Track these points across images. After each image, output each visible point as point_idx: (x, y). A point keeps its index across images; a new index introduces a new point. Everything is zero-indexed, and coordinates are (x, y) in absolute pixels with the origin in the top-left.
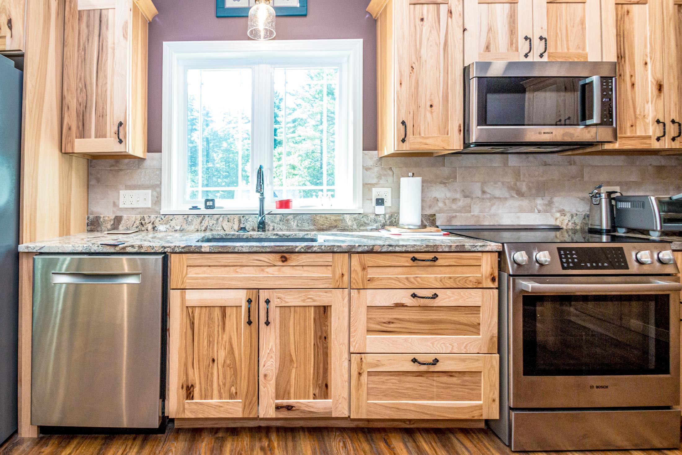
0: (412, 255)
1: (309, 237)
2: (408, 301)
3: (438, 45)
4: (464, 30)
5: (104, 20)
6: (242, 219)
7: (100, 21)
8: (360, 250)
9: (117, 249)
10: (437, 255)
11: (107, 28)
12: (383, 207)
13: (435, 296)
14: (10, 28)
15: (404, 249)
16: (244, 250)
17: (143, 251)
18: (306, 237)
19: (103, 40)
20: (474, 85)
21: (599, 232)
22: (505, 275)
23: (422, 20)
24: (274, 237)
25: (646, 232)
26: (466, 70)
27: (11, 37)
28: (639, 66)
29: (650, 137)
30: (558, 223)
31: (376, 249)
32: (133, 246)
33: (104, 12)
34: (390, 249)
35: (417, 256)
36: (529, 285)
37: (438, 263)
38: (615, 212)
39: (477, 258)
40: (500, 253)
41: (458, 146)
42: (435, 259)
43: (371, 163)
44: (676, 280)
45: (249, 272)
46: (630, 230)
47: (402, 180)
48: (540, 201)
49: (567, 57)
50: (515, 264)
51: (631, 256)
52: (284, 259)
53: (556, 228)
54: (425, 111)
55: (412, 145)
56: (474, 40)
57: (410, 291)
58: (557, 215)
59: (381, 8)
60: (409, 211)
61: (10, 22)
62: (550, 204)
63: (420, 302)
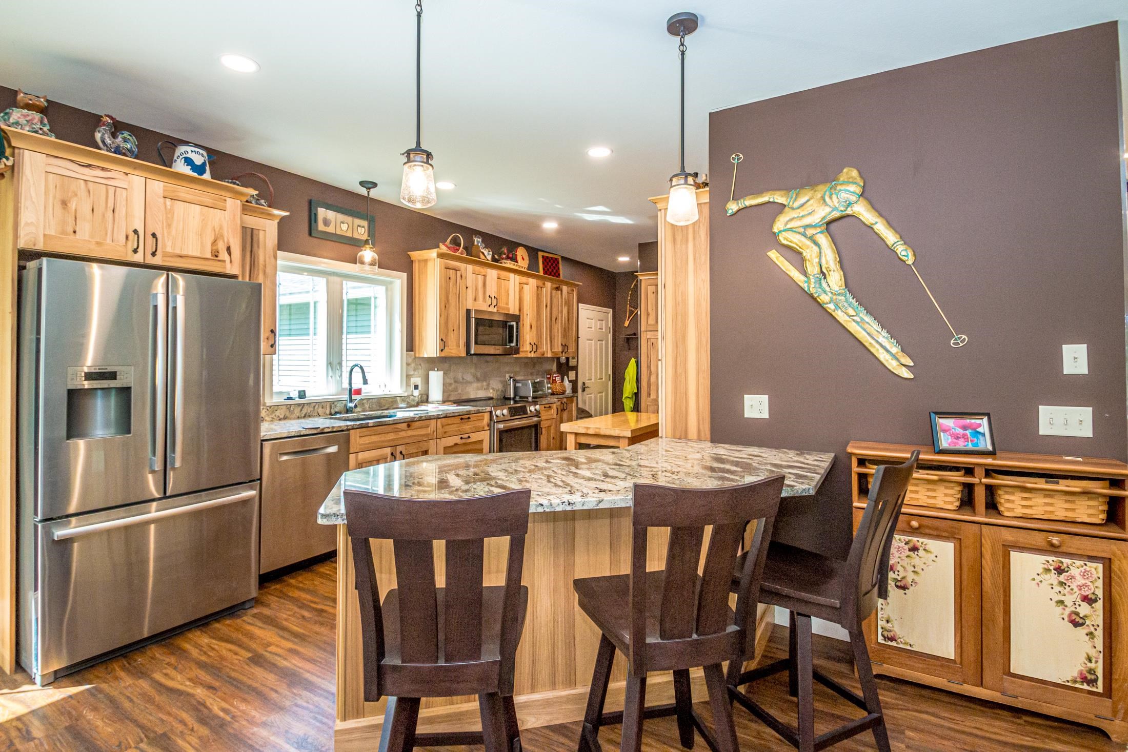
0: (461, 417)
1: (384, 414)
2: (459, 441)
3: (456, 294)
4: (467, 288)
5: (255, 238)
6: (333, 405)
7: (252, 239)
8: (442, 416)
9: (318, 431)
10: (470, 416)
11: (258, 247)
12: (417, 391)
13: (469, 437)
14: (230, 254)
15: (458, 414)
16: (391, 423)
17: (335, 430)
18: (382, 415)
19: (254, 256)
20: (473, 321)
21: (509, 399)
22: (492, 423)
23: (450, 278)
24: (362, 417)
25: (527, 398)
26: (468, 311)
27: (231, 262)
28: (525, 315)
29: (527, 351)
30: (491, 396)
31: (448, 415)
32: (328, 428)
33: (255, 232)
34: (454, 415)
35: (463, 417)
36: (501, 426)
37: (471, 419)
38: (516, 388)
39: (483, 416)
40: (491, 412)
41: (463, 354)
42: (469, 418)
43: (410, 361)
44: (540, 417)
45: (391, 436)
46: (521, 397)
47: (431, 373)
48: (485, 384)
49: (503, 309)
50: (497, 416)
51: (528, 408)
52: (409, 426)
53: (491, 399)
54: (451, 333)
55: (446, 353)
56: (470, 294)
57: (460, 436)
58: (491, 391)
59: (421, 258)
60: (436, 393)
61: (228, 249)
62: (488, 385)
63: (464, 441)
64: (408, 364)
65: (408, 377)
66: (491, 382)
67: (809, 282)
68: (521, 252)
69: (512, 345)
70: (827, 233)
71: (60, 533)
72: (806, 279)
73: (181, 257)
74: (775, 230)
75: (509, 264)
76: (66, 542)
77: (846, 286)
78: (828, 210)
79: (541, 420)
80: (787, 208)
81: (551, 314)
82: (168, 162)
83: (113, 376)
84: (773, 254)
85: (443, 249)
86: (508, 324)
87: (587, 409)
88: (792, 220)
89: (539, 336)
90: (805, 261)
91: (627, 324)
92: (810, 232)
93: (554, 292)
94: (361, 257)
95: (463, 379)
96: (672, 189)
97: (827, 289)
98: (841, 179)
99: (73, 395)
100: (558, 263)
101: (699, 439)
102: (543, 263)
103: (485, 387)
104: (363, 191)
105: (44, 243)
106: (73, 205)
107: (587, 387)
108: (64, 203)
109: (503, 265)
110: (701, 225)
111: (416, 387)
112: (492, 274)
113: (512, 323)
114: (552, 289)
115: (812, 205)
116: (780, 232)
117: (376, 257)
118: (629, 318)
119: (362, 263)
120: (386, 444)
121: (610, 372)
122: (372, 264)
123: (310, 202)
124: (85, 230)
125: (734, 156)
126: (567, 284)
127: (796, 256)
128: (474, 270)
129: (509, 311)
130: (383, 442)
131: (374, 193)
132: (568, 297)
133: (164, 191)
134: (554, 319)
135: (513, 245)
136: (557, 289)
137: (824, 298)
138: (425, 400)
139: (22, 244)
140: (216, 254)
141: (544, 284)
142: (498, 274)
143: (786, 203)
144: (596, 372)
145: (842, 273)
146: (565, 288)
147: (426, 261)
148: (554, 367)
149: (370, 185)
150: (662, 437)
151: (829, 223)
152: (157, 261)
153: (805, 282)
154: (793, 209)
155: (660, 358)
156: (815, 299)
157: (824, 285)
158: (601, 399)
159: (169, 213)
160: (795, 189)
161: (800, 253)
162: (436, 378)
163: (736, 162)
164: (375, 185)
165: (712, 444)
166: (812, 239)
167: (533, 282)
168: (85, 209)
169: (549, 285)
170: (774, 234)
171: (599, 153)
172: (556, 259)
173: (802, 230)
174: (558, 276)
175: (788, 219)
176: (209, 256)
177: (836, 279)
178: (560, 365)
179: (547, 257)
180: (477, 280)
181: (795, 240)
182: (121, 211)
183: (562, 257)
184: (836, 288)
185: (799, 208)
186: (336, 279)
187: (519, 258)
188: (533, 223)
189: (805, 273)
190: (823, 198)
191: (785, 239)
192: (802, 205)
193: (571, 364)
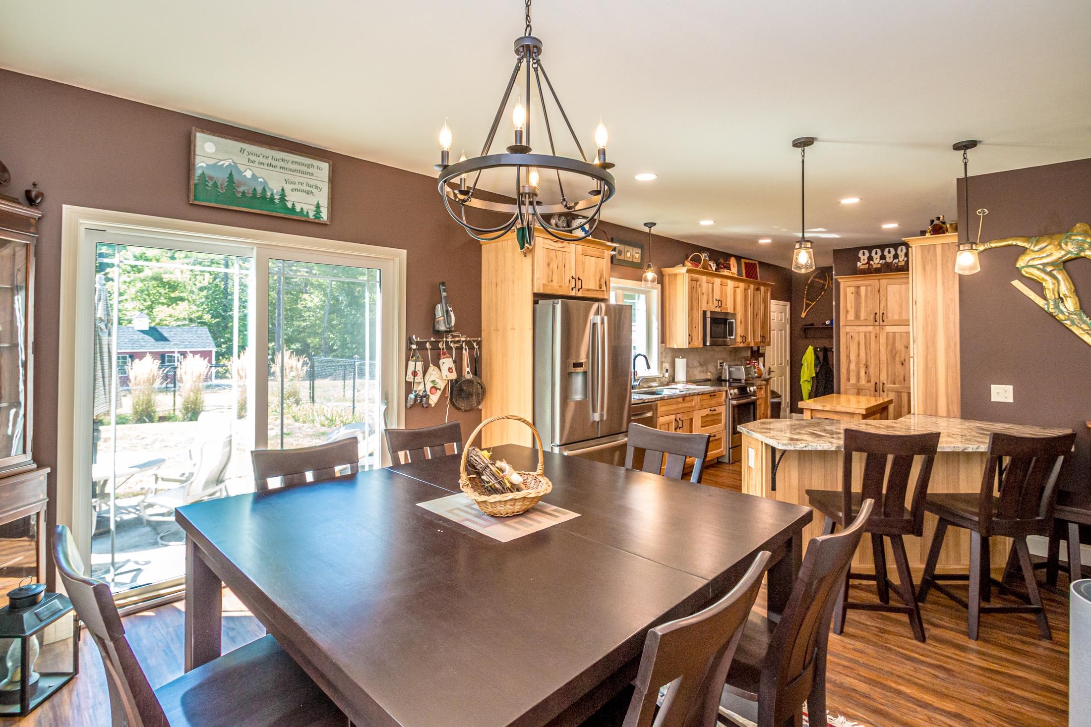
0: (710, 394)
2: (709, 413)
3: (697, 299)
4: (703, 294)
10: (715, 393)
12: (667, 373)
13: (714, 410)
14: (606, 286)
20: (708, 320)
21: (725, 381)
22: (728, 399)
23: (693, 288)
24: (643, 392)
25: (740, 380)
26: (705, 312)
27: (606, 291)
28: (737, 313)
29: (738, 342)
30: (710, 378)
31: (704, 393)
32: (647, 399)
34: (707, 392)
36: (735, 402)
37: (715, 397)
38: (730, 372)
39: (722, 394)
40: (727, 391)
41: (701, 346)
42: (714, 395)
43: (663, 350)
44: (756, 396)
45: (675, 407)
46: (734, 379)
47: (677, 360)
48: (705, 368)
49: (724, 308)
50: (731, 394)
51: (748, 389)
52: (684, 400)
53: (709, 380)
54: (694, 329)
55: (692, 346)
56: (704, 298)
57: (709, 409)
58: (709, 374)
59: (670, 273)
60: (681, 375)
61: (606, 284)
62: (707, 369)
63: (712, 412)
64: (662, 353)
65: (662, 362)
66: (709, 366)
67: (1048, 304)
68: (733, 262)
69: (732, 337)
70: (1064, 271)
72: (1046, 302)
73: (588, 290)
74: (1018, 265)
75: (726, 272)
77: (1081, 308)
78: (1063, 253)
79: (758, 399)
80: (1028, 251)
81: (754, 310)
83: (582, 365)
84: (1016, 283)
85: (689, 265)
86: (728, 321)
87: (776, 390)
88: (1033, 259)
89: (746, 329)
90: (1045, 289)
91: (803, 315)
92: (1049, 269)
93: (755, 292)
94: (646, 277)
95: (692, 364)
96: (959, 252)
97: (1064, 310)
98: (1075, 231)
100: (756, 267)
101: (948, 416)
102: (746, 268)
103: (705, 370)
104: (646, 229)
105: (543, 290)
106: (551, 266)
107: (773, 371)
108: (549, 265)
109: (722, 273)
110: (949, 259)
111: (667, 371)
112: (717, 281)
113: (732, 320)
114: (754, 290)
115: (1051, 249)
116: (1023, 267)
117: (656, 276)
118: (806, 310)
119: (646, 280)
120: (672, 412)
121: (788, 358)
122: (653, 281)
123: (612, 240)
124: (555, 279)
125: (980, 210)
126: (764, 285)
127: (1037, 286)
128: (707, 280)
129: (727, 310)
130: (670, 410)
131: (654, 230)
132: (765, 295)
133: (583, 251)
134: (755, 315)
135: (728, 256)
136: (758, 289)
137: (1061, 317)
138: (673, 380)
139: (535, 291)
140: (601, 287)
141: (749, 286)
142: (721, 282)
143: (1028, 247)
144: (778, 359)
145: (1077, 299)
146: (762, 288)
147: (676, 275)
148: (749, 354)
149: (651, 225)
150: (914, 414)
151: (1065, 262)
152: (582, 294)
153: (1046, 304)
154: (1034, 251)
155: (912, 355)
156: (1054, 317)
157: (1061, 307)
158: (781, 382)
160: (1035, 237)
161: (1041, 284)
162: (681, 363)
163: (981, 215)
164: (654, 224)
165: (962, 420)
166: (1050, 274)
167: (742, 285)
168: (555, 267)
169: (752, 286)
170: (1018, 268)
171: (850, 201)
172: (755, 264)
173: (1041, 267)
174: (756, 278)
175: (1030, 258)
176: (598, 289)
177: (1071, 304)
178: (753, 352)
179: (748, 263)
180: (708, 286)
181: (1037, 274)
183: (760, 263)
184: (1072, 309)
185: (1038, 251)
187: (732, 267)
188: (752, 240)
189: (1045, 298)
190: (1060, 245)
191: (1027, 273)
192: (1041, 249)
193: (761, 351)
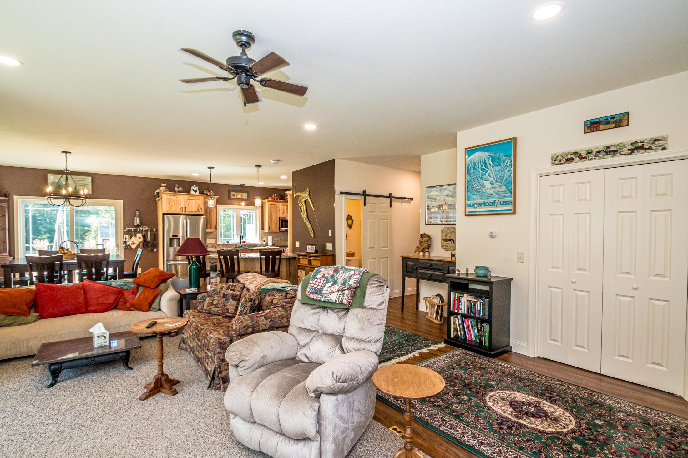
3: (275, 212)
4: (280, 210)
6: (236, 245)
20: (280, 221)
23: (271, 208)
26: (279, 218)
27: (202, 211)
41: (278, 231)
54: (273, 224)
55: (272, 231)
56: (281, 212)
60: (270, 243)
61: (201, 209)
64: (261, 234)
65: (262, 238)
71: (169, 263)
73: (191, 211)
76: (170, 265)
82: (189, 192)
83: (177, 236)
85: (270, 199)
90: (302, 210)
98: (306, 191)
99: (171, 239)
105: (167, 212)
106: (171, 204)
108: (169, 204)
111: (264, 241)
123: (229, 191)
124: (173, 209)
128: (282, 205)
133: (188, 198)
137: (304, 219)
138: (267, 245)
139: (163, 212)
140: (198, 210)
143: (300, 196)
145: (306, 213)
147: (265, 203)
151: (305, 201)
152: (186, 213)
153: (302, 215)
159: (189, 203)
161: (301, 208)
162: (270, 238)
164: (245, 184)
168: (173, 204)
176: (196, 211)
180: (284, 208)
182: (179, 204)
186: (239, 210)
189: (302, 213)
191: (300, 204)
